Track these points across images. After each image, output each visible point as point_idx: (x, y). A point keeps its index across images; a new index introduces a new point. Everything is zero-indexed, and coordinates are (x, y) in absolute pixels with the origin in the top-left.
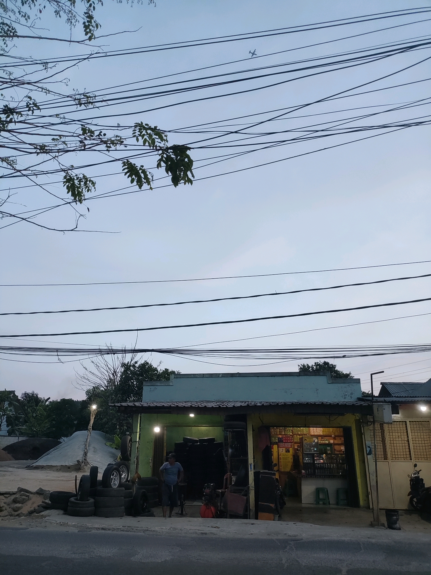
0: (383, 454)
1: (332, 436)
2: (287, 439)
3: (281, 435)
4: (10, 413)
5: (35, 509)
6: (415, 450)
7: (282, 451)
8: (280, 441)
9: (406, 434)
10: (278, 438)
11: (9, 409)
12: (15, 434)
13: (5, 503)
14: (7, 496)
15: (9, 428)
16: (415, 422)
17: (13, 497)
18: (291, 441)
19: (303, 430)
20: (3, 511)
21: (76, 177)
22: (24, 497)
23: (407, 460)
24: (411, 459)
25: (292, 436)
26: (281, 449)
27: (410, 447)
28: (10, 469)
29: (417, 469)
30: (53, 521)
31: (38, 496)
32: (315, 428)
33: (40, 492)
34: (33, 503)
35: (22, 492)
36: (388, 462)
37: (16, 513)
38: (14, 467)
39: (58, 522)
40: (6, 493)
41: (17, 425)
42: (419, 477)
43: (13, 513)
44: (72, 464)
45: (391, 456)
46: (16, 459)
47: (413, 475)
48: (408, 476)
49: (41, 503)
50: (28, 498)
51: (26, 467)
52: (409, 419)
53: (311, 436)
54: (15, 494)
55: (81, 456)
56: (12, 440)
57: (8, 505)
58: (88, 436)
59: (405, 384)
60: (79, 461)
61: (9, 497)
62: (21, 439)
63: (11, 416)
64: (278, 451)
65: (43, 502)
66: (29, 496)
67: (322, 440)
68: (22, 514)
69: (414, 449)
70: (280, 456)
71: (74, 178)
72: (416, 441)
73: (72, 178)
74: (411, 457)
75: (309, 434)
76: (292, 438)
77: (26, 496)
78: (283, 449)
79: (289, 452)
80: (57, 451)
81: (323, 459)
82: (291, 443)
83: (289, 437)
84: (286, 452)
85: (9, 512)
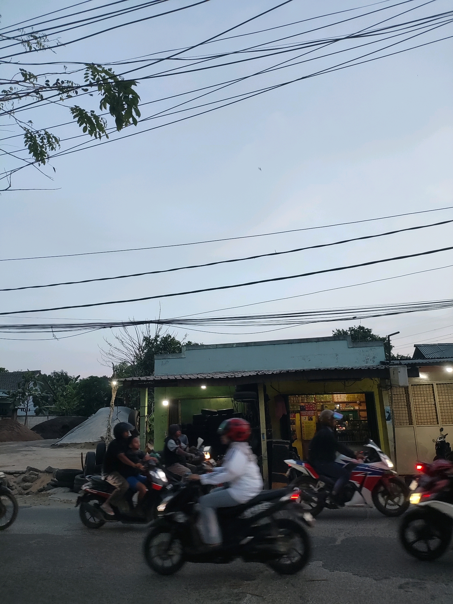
0: (408, 419)
1: (357, 402)
2: (310, 407)
3: (303, 403)
4: (36, 392)
5: (44, 488)
6: (443, 414)
7: (305, 419)
8: (303, 409)
9: (433, 398)
10: (300, 406)
11: (34, 389)
12: (43, 413)
13: (15, 482)
14: (17, 475)
15: (36, 408)
16: (443, 385)
17: (22, 476)
18: (314, 409)
19: (326, 397)
20: (14, 490)
21: (38, 135)
22: (33, 476)
23: (434, 424)
24: (438, 424)
25: (315, 404)
26: (303, 418)
27: (437, 411)
28: (34, 448)
29: (444, 433)
30: (57, 499)
31: (48, 474)
32: (339, 395)
33: (49, 471)
34: (43, 482)
35: (31, 471)
36: (413, 427)
37: (26, 492)
38: (39, 446)
39: (62, 499)
40: (15, 473)
41: (44, 405)
42: (445, 441)
43: (23, 491)
44: (96, 441)
45: (417, 421)
46: (45, 438)
47: (438, 440)
48: (433, 441)
49: (50, 481)
50: (38, 477)
51: (51, 446)
52: (436, 381)
53: (335, 403)
54: (25, 473)
55: (106, 432)
56: (41, 420)
57: (18, 484)
58: (111, 413)
59: (440, 345)
60: (103, 438)
61: (18, 476)
62: (50, 418)
63: (36, 396)
64: (301, 419)
65: (52, 480)
66: (38, 474)
67: (346, 407)
68: (31, 492)
69: (441, 413)
70: (303, 425)
71: (35, 136)
72: (443, 404)
73: (34, 135)
74: (438, 421)
75: (332, 401)
76: (315, 406)
77: (35, 475)
78: (306, 417)
79: (312, 420)
80: (81, 428)
81: (345, 426)
82: (314, 410)
83: (312, 405)
84: (309, 420)
85: (19, 490)
